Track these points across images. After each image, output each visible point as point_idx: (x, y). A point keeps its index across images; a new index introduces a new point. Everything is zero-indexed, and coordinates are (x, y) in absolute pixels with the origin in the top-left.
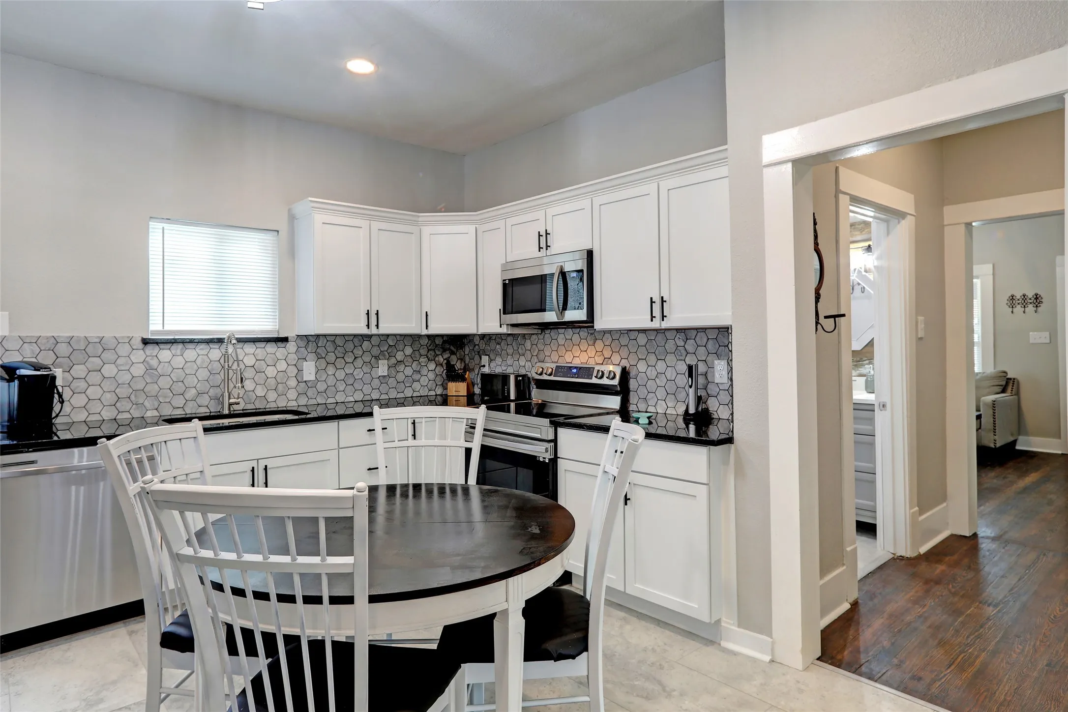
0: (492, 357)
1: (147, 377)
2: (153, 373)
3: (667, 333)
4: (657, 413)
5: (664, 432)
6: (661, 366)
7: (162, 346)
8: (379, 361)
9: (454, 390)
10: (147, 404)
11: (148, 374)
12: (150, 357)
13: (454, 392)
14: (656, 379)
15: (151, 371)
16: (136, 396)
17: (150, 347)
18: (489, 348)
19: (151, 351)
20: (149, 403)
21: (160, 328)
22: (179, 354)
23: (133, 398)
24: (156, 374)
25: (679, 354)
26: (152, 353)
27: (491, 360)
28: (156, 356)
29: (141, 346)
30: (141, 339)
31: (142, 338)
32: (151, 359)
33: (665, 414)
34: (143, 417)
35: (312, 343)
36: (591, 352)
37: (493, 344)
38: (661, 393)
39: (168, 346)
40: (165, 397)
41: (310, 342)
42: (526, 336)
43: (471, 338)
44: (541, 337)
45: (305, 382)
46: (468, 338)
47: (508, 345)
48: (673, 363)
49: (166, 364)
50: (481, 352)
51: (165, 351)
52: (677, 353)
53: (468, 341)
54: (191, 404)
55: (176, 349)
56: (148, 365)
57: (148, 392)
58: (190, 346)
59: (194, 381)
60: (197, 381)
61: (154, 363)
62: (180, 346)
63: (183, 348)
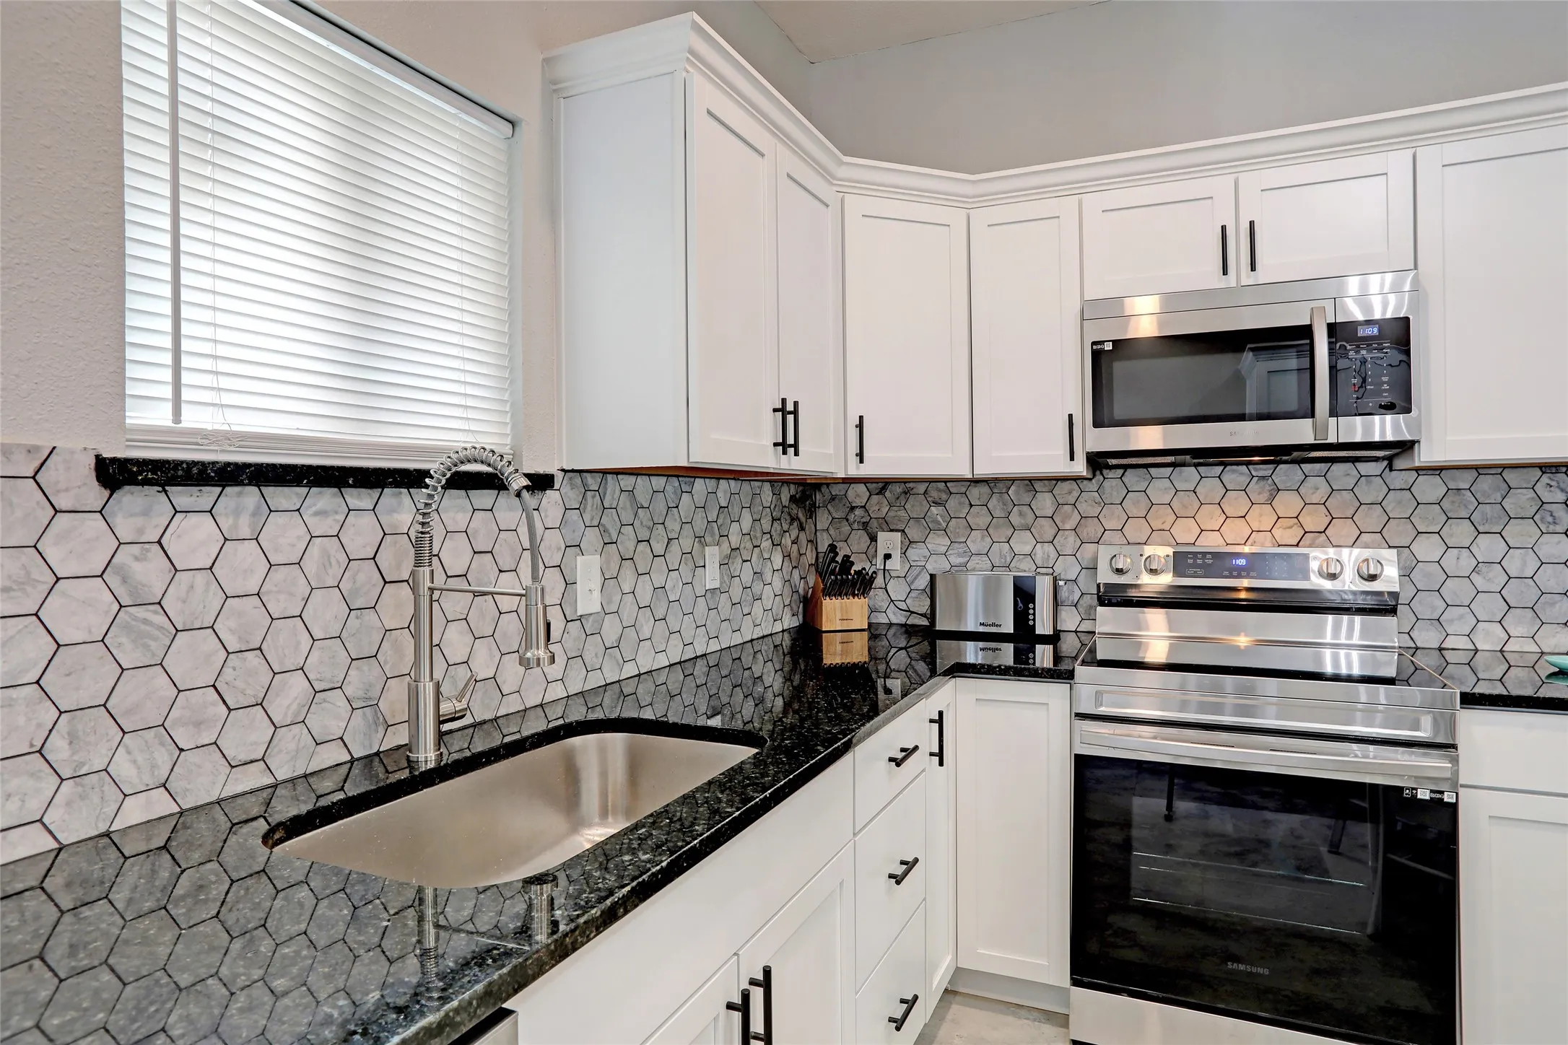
0: (913, 533)
1: (124, 640)
2: (145, 621)
3: (1509, 475)
4: (1476, 651)
5: (1498, 690)
6: (1488, 547)
7: (183, 496)
8: (706, 548)
9: (839, 616)
10: (123, 768)
11: (127, 628)
12: (135, 549)
13: (838, 622)
14: (1474, 577)
15: (140, 612)
16: (72, 739)
17: (131, 498)
18: (902, 513)
19: (139, 521)
20: (135, 762)
21: (160, 416)
22: (246, 532)
23: (59, 749)
24: (161, 628)
25: (1550, 519)
26: (141, 531)
27: (909, 543)
28: (159, 542)
29: (95, 494)
30: (93, 461)
31: (97, 457)
32: (137, 559)
33: (1501, 651)
34: (107, 835)
35: (594, 497)
36: (1262, 517)
37: (916, 506)
38: (1490, 606)
39: (205, 496)
40: (198, 724)
41: (589, 493)
42: (1038, 486)
43: (836, 490)
44: (1093, 485)
45: (580, 619)
46: (824, 489)
47: (971, 506)
48: (1529, 540)
49: (201, 578)
50: (874, 524)
51: (193, 518)
52: (1542, 519)
53: (828, 497)
54: (291, 739)
55: (237, 512)
56: (124, 581)
57: (129, 712)
58: (283, 496)
59: (298, 643)
60: (306, 641)
61: (150, 572)
62: (250, 495)
63: (258, 508)
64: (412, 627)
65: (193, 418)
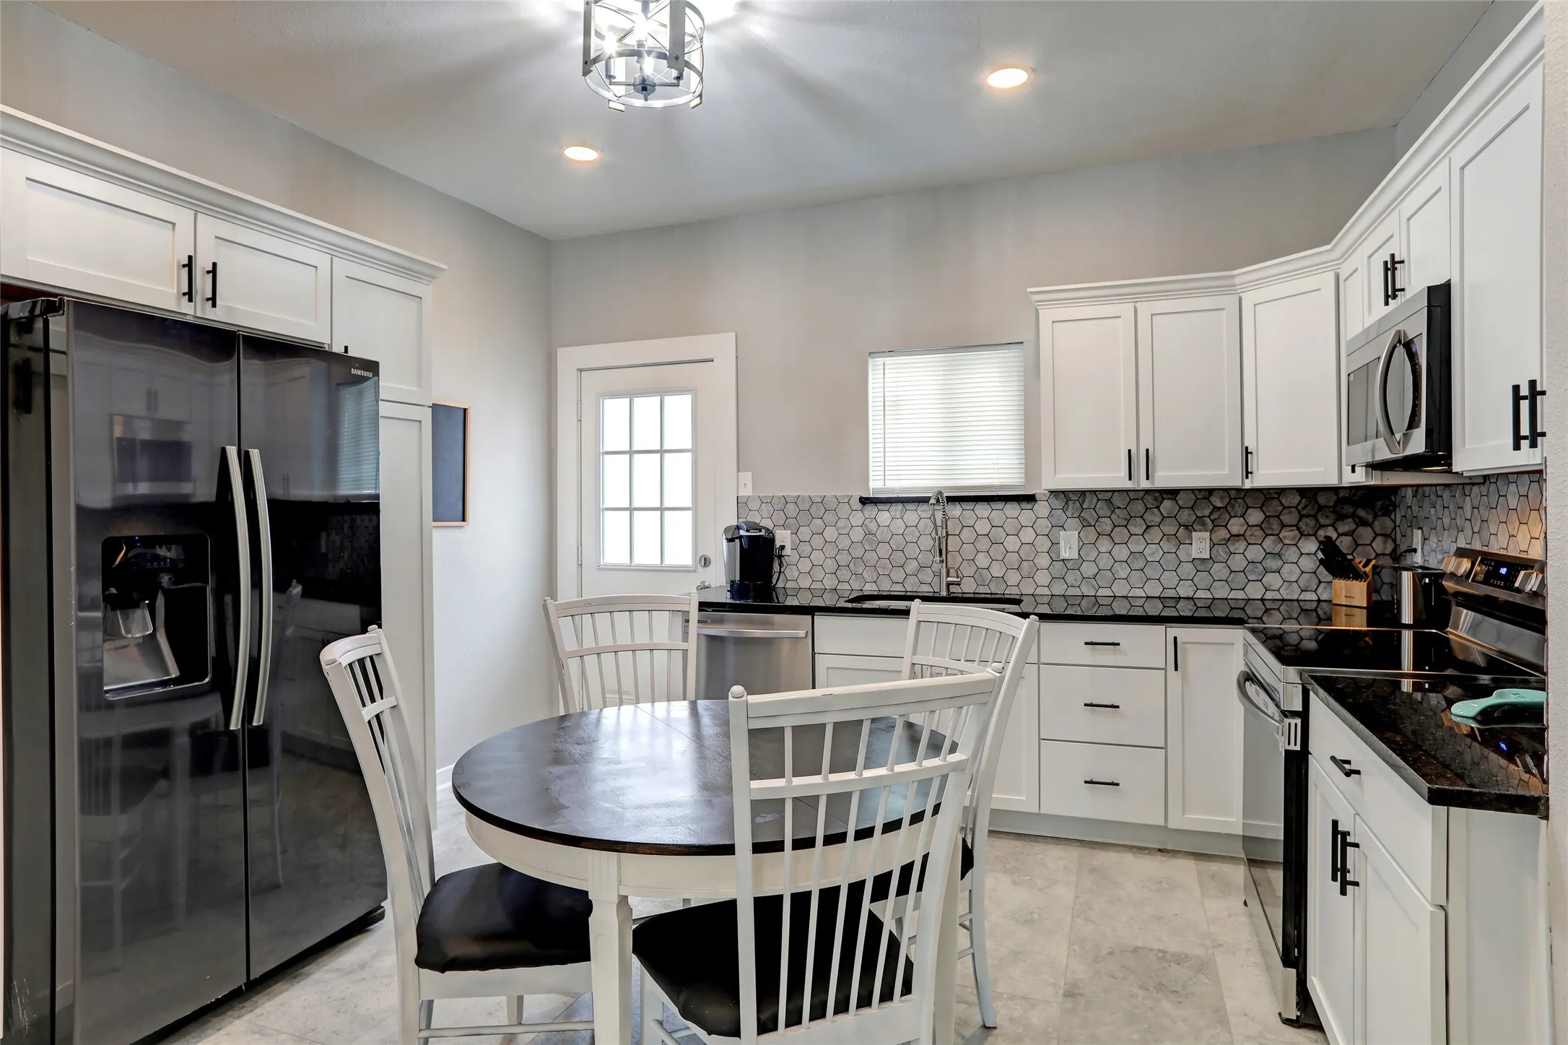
0: (1426, 533)
1: (866, 542)
2: (872, 539)
7: (881, 507)
8: (1194, 532)
9: (1344, 594)
10: (866, 574)
11: (867, 540)
12: (869, 519)
13: (1344, 599)
15: (870, 536)
16: (855, 564)
17: (869, 507)
19: (870, 513)
21: (879, 485)
22: (898, 516)
23: (852, 566)
24: (875, 540)
26: (870, 515)
28: (875, 518)
29: (859, 506)
30: (859, 498)
31: (861, 496)
32: (869, 522)
34: (863, 590)
35: (1074, 503)
39: (887, 506)
41: (1070, 501)
42: (1466, 489)
45: (1063, 560)
47: (1444, 508)
49: (886, 529)
50: (1413, 522)
51: (884, 512)
54: (911, 580)
55: (896, 510)
56: (866, 528)
57: (867, 561)
58: (910, 506)
59: (915, 551)
60: (918, 551)
61: (873, 526)
62: (900, 506)
63: (902, 509)
64: (932, 550)
65: (890, 484)
